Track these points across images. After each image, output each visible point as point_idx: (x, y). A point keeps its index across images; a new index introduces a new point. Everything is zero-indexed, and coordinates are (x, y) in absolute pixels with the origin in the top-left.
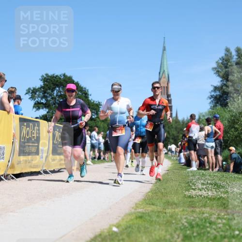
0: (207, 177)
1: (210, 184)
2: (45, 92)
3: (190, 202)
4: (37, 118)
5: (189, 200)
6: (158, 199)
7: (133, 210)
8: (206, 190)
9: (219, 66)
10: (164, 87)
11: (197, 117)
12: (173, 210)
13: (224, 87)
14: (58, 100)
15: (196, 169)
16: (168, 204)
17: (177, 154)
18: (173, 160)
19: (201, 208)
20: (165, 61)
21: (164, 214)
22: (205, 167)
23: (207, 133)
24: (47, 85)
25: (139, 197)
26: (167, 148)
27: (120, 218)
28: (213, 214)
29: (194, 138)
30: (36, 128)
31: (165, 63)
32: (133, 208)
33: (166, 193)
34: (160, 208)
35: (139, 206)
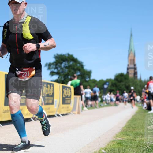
6: (130, 131)
7: (114, 139)
12: (141, 138)
16: (137, 135)
21: (135, 141)
24: (58, 61)
25: (118, 130)
27: (106, 144)
32: (114, 137)
33: (136, 127)
34: (132, 137)
35: (118, 136)
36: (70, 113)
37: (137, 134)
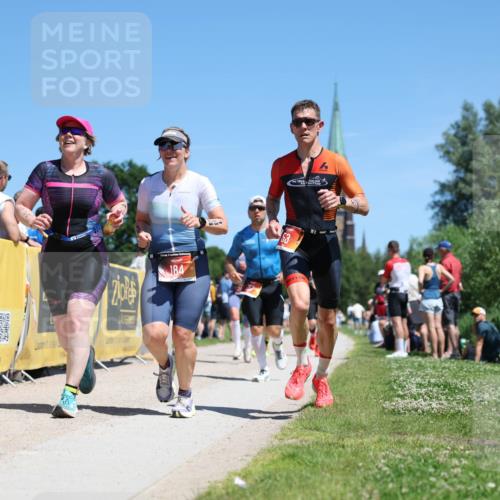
0: (429, 371)
1: (436, 385)
3: (394, 422)
5: (393, 419)
6: (327, 418)
7: (276, 442)
8: (426, 397)
9: (449, 141)
12: (360, 441)
16: (349, 429)
17: (367, 324)
18: (359, 336)
19: (417, 436)
20: (338, 133)
21: (341, 449)
22: (424, 349)
27: (250, 459)
28: (442, 446)
29: (402, 290)
31: (338, 136)
32: (276, 437)
33: (345, 405)
34: (332, 436)
35: (289, 433)
36: (134, 357)
37: (349, 427)
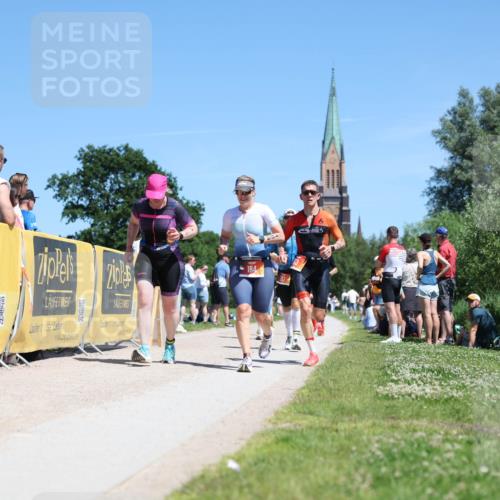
0: (423, 356)
1: (430, 370)
2: (86, 184)
3: (387, 407)
4: (69, 237)
5: (386, 403)
6: (320, 402)
7: (270, 426)
8: (419, 382)
9: (445, 128)
10: (333, 171)
11: (401, 234)
12: (353, 425)
13: (457, 171)
14: (114, 200)
15: (399, 340)
16: (342, 413)
17: (361, 309)
18: (353, 322)
19: (410, 421)
20: (335, 117)
21: (334, 433)
22: (418, 335)
23: (421, 266)
24: (91, 169)
25: (283, 398)
26: (339, 297)
27: (244, 443)
28: (436, 432)
29: (395, 276)
30: (69, 256)
31: (335, 121)
32: (270, 421)
33: (338, 390)
34: (325, 420)
35: (282, 417)
36: (129, 341)
37: (343, 411)
